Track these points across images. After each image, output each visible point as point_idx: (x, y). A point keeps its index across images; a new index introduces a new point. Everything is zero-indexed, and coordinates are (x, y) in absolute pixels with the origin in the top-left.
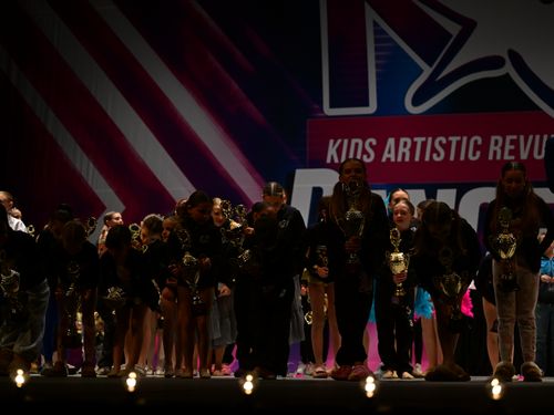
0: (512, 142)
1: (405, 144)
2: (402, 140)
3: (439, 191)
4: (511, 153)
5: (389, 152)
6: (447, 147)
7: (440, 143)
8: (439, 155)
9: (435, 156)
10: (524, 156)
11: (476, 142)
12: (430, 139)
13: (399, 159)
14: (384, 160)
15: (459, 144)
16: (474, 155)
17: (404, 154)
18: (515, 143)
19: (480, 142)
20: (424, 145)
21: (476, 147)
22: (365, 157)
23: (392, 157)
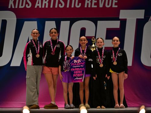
3: (62, 22)
4: (95, 4)
5: (38, 3)
6: (66, 1)
8: (62, 5)
9: (60, 5)
10: (101, 6)
13: (43, 7)
14: (36, 7)
16: (78, 5)
17: (45, 4)
21: (79, 1)
22: (27, 5)
23: (40, 5)
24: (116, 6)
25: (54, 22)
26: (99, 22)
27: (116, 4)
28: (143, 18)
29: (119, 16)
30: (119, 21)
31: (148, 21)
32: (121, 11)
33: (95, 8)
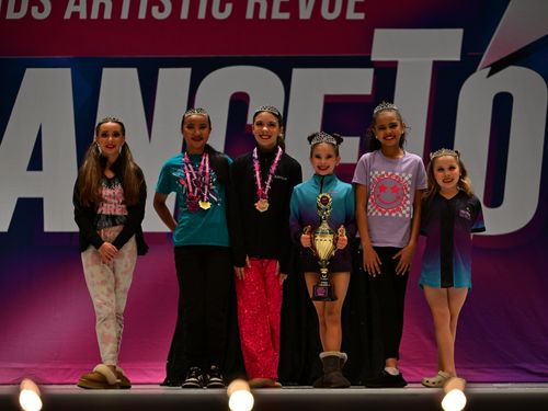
3: (164, 73)
4: (283, 8)
5: (77, 3)
8: (162, 9)
9: (155, 9)
10: (305, 13)
13: (94, 15)
14: (67, 16)
16: (222, 9)
17: (102, 5)
22: (35, 9)
23: (82, 10)
24: (361, 16)
25: (133, 73)
26: (297, 73)
28: (458, 59)
29: (370, 52)
30: (370, 72)
31: (474, 71)
32: (379, 34)
33: (283, 20)
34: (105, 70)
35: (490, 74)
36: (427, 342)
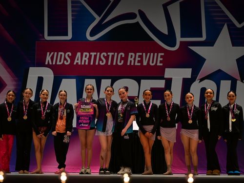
0: (139, 56)
1: (86, 56)
2: (85, 54)
3: (102, 80)
4: (139, 62)
5: (78, 60)
6: (107, 58)
7: (104, 55)
8: (103, 62)
9: (101, 62)
10: (145, 63)
11: (121, 55)
12: (98, 54)
13: (83, 63)
14: (75, 64)
15: (113, 56)
16: (120, 62)
17: (85, 61)
18: (141, 57)
19: (123, 56)
20: (95, 56)
21: (122, 58)
22: (65, 62)
23: (79, 62)
24: (161, 64)
25: (94, 80)
26: (142, 81)
27: (161, 62)
28: (190, 77)
29: (164, 75)
30: (164, 81)
31: (195, 81)
32: (167, 70)
33: (138, 66)
34: (86, 80)
35: (200, 82)
36: (180, 161)
